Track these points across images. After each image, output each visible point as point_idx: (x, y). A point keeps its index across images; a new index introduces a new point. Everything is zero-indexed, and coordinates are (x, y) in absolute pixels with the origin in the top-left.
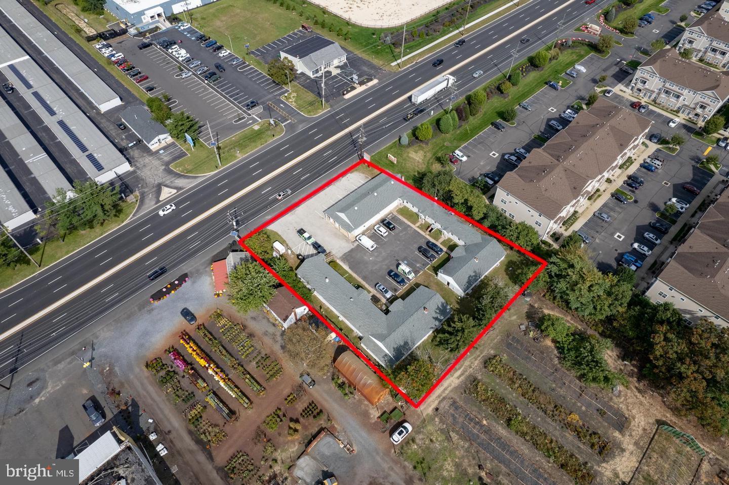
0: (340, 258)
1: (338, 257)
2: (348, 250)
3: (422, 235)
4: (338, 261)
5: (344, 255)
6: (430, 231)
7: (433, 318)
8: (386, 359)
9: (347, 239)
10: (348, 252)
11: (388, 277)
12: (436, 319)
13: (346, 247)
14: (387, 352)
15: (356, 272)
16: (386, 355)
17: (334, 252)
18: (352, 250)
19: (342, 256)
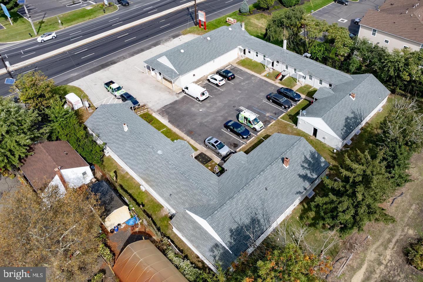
0: (158, 111)
1: (156, 110)
2: (171, 101)
3: (271, 84)
4: (154, 115)
5: (163, 108)
6: (281, 80)
7: (300, 176)
8: (216, 252)
9: (170, 91)
10: (171, 104)
11: (224, 130)
12: (305, 177)
13: (168, 99)
14: (219, 239)
15: (178, 126)
16: (217, 246)
17: (150, 105)
18: (176, 102)
19: (161, 109)
